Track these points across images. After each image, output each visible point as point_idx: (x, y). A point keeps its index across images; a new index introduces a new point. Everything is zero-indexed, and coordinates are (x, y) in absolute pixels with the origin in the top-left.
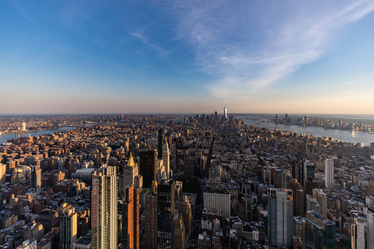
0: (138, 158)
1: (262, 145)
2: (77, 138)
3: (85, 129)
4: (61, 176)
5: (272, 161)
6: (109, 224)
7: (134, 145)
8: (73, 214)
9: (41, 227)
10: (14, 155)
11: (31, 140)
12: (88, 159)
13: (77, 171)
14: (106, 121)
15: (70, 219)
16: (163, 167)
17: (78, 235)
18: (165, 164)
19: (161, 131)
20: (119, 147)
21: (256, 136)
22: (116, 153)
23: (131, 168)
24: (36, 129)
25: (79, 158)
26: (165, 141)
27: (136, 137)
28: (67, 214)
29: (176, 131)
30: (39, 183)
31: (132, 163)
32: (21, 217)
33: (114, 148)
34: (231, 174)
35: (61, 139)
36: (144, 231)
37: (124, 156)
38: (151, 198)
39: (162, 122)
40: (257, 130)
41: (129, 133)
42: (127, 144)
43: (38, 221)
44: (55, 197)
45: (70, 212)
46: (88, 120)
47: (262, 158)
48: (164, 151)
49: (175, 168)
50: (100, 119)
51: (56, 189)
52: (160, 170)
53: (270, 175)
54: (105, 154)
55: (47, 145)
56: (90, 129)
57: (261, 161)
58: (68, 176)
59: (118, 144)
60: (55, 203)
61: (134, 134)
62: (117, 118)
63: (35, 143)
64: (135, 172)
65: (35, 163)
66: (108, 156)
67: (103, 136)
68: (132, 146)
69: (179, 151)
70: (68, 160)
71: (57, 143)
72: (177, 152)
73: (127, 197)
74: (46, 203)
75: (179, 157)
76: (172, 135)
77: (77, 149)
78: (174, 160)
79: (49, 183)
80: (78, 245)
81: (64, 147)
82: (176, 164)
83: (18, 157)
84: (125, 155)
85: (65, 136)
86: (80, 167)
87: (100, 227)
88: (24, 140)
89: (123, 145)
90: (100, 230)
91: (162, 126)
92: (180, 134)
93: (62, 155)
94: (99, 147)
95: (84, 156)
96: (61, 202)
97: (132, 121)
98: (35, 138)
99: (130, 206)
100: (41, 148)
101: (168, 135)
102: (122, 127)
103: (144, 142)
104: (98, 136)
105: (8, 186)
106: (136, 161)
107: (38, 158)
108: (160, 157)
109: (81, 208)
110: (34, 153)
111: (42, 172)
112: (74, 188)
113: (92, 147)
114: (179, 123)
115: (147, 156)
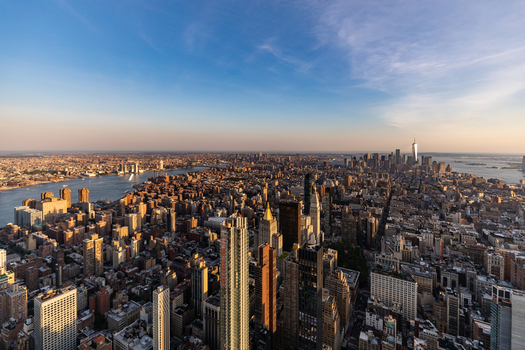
0: (278, 211)
1: (488, 210)
2: (210, 181)
3: (218, 170)
4: (194, 222)
5: (510, 240)
6: (239, 287)
7: (274, 193)
8: (203, 268)
9: (174, 276)
10: (153, 194)
11: (167, 180)
12: (220, 205)
13: (210, 219)
14: (241, 160)
15: (200, 272)
16: (311, 227)
17: (209, 293)
18: (314, 223)
19: (308, 176)
20: (255, 195)
21: (476, 194)
22: (251, 202)
23: (267, 223)
24: (172, 167)
25: (212, 204)
26: (313, 190)
27: (277, 183)
28: (198, 266)
29: (332, 178)
30: (174, 228)
31: (269, 216)
32: (159, 262)
33: (250, 194)
34: (422, 251)
35: (194, 181)
36: (283, 307)
37: (261, 207)
38: (291, 266)
39: (312, 164)
40: (477, 182)
41: (268, 177)
42: (265, 191)
43: (173, 269)
44: (188, 246)
45: (201, 265)
46: (222, 159)
47: (487, 232)
48: (312, 205)
49: (328, 230)
50: (235, 159)
51: (190, 237)
52: (306, 230)
53: (502, 263)
54: (240, 202)
55: (182, 186)
56: (224, 169)
57: (485, 237)
58: (200, 224)
59: (255, 191)
60: (188, 252)
61: (274, 178)
62: (254, 157)
63: (171, 183)
64: (274, 229)
65: (170, 206)
66: (243, 204)
67: (238, 180)
68: (272, 194)
69: (335, 206)
70: (200, 205)
71: (190, 185)
72: (331, 208)
73: (261, 258)
74: (179, 251)
75: (334, 214)
76: (325, 183)
77: (210, 193)
78: (327, 219)
79: (183, 228)
80: (209, 305)
81: (197, 189)
82: (330, 224)
83: (156, 197)
84: (263, 205)
85: (199, 177)
86: (213, 215)
87: (229, 289)
88: (161, 179)
89: (261, 192)
90: (229, 293)
91: (311, 169)
92: (337, 183)
93: (195, 199)
94: (233, 192)
95: (216, 202)
96: (194, 252)
97: (272, 161)
98: (171, 178)
99: (265, 271)
100: (176, 189)
101: (319, 182)
102: (260, 169)
103: (287, 189)
104: (232, 179)
105: (149, 226)
106: (274, 214)
107: (173, 199)
108: (307, 212)
109: (213, 262)
110: (170, 195)
111: (177, 216)
112: (206, 239)
113: (225, 191)
114: (337, 166)
115: (288, 208)
